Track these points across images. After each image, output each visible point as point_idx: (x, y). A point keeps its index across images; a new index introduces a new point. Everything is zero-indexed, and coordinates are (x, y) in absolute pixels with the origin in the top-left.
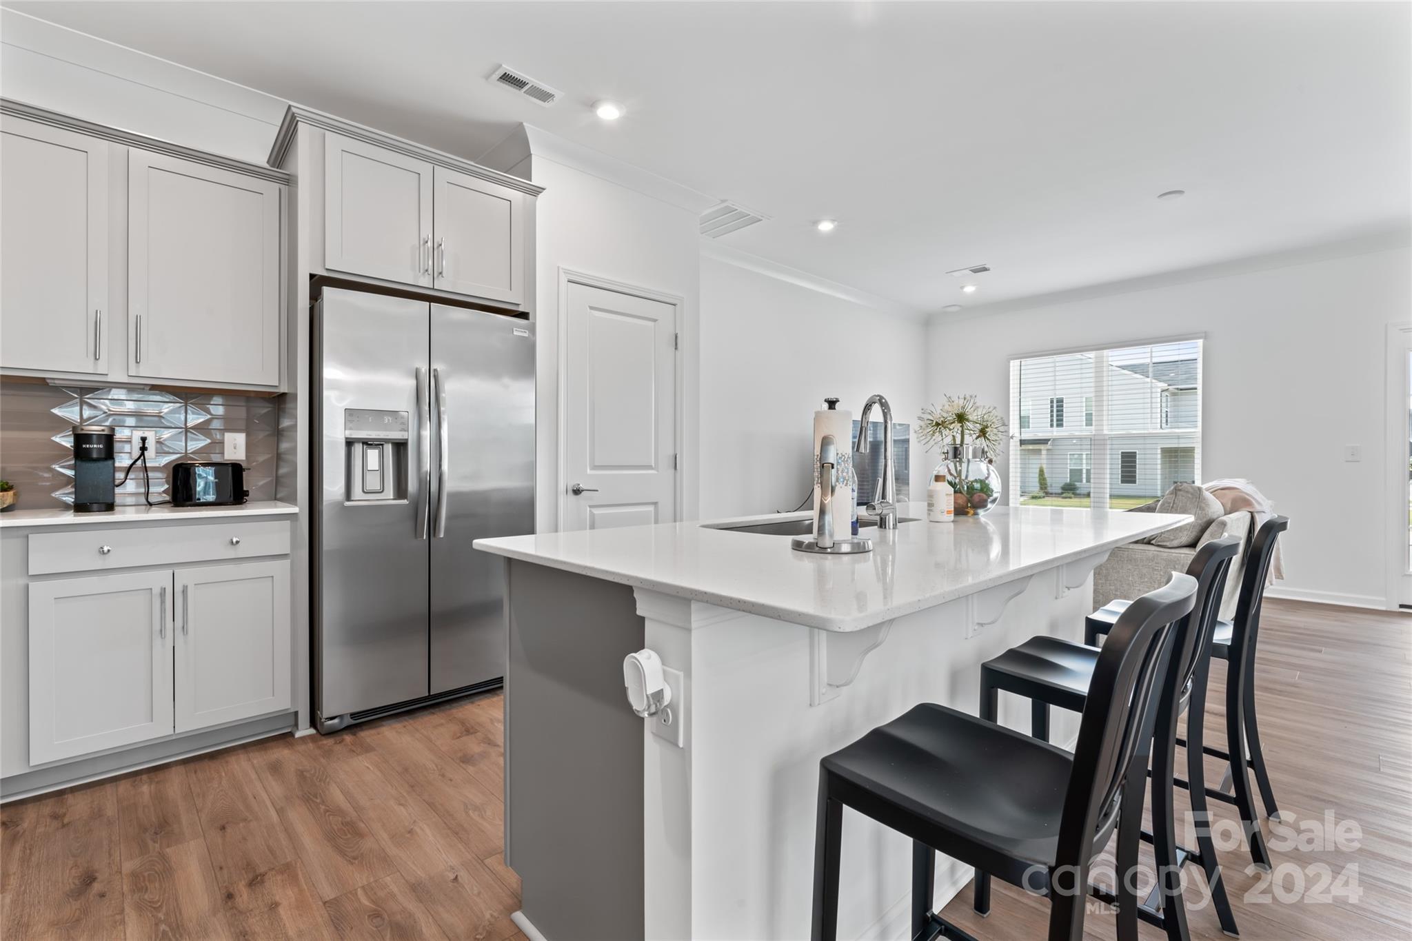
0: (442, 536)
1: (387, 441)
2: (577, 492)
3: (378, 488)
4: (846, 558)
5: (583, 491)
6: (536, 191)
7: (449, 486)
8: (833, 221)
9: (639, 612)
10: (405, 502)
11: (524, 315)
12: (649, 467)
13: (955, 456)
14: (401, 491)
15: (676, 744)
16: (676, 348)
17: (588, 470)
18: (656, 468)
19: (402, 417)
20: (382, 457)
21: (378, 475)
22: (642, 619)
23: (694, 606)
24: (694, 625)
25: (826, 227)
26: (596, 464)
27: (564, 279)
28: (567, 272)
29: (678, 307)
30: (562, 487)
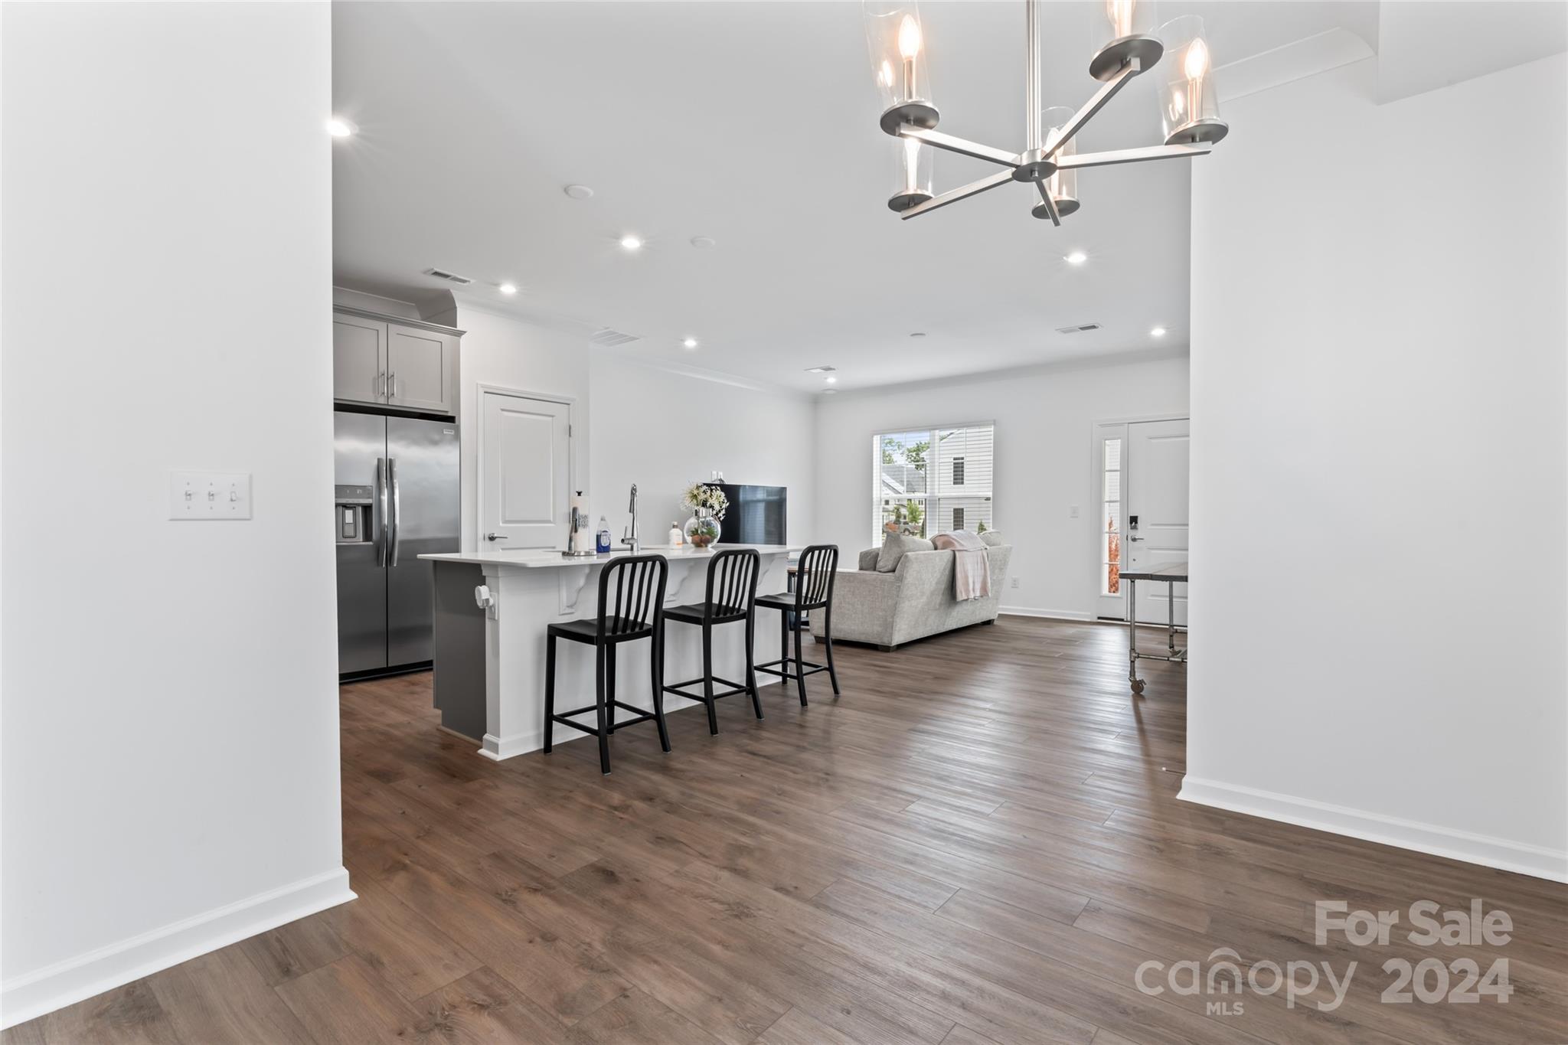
0: (395, 565)
1: (358, 505)
2: (492, 539)
3: (352, 534)
4: (582, 558)
5: (496, 538)
6: (460, 334)
7: (400, 536)
8: (696, 340)
9: (484, 574)
10: (371, 543)
11: (451, 419)
12: (549, 522)
13: (696, 515)
14: (367, 536)
15: (494, 619)
16: (570, 435)
17: (501, 524)
18: (554, 522)
19: (369, 490)
20: (355, 515)
21: (352, 527)
22: (485, 577)
23: (499, 569)
24: (500, 575)
25: (690, 343)
26: (507, 519)
27: (481, 391)
28: (483, 386)
29: (571, 406)
30: (481, 536)
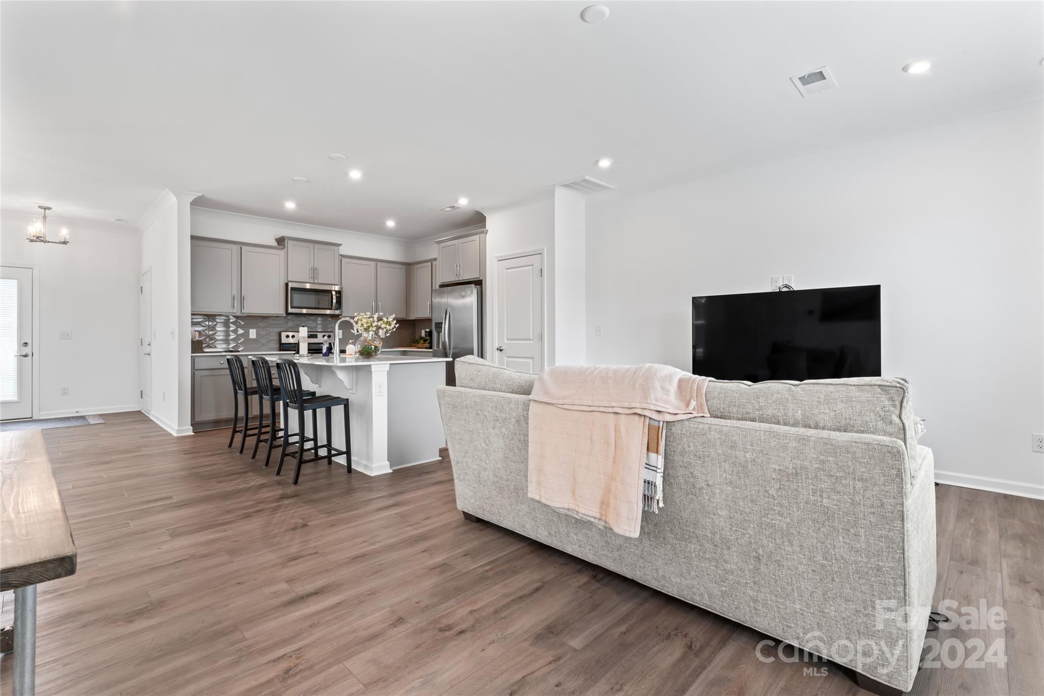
2: (500, 350)
6: (485, 232)
12: (530, 340)
16: (541, 276)
26: (508, 338)
27: (496, 261)
28: (497, 258)
29: (543, 255)
30: (496, 348)
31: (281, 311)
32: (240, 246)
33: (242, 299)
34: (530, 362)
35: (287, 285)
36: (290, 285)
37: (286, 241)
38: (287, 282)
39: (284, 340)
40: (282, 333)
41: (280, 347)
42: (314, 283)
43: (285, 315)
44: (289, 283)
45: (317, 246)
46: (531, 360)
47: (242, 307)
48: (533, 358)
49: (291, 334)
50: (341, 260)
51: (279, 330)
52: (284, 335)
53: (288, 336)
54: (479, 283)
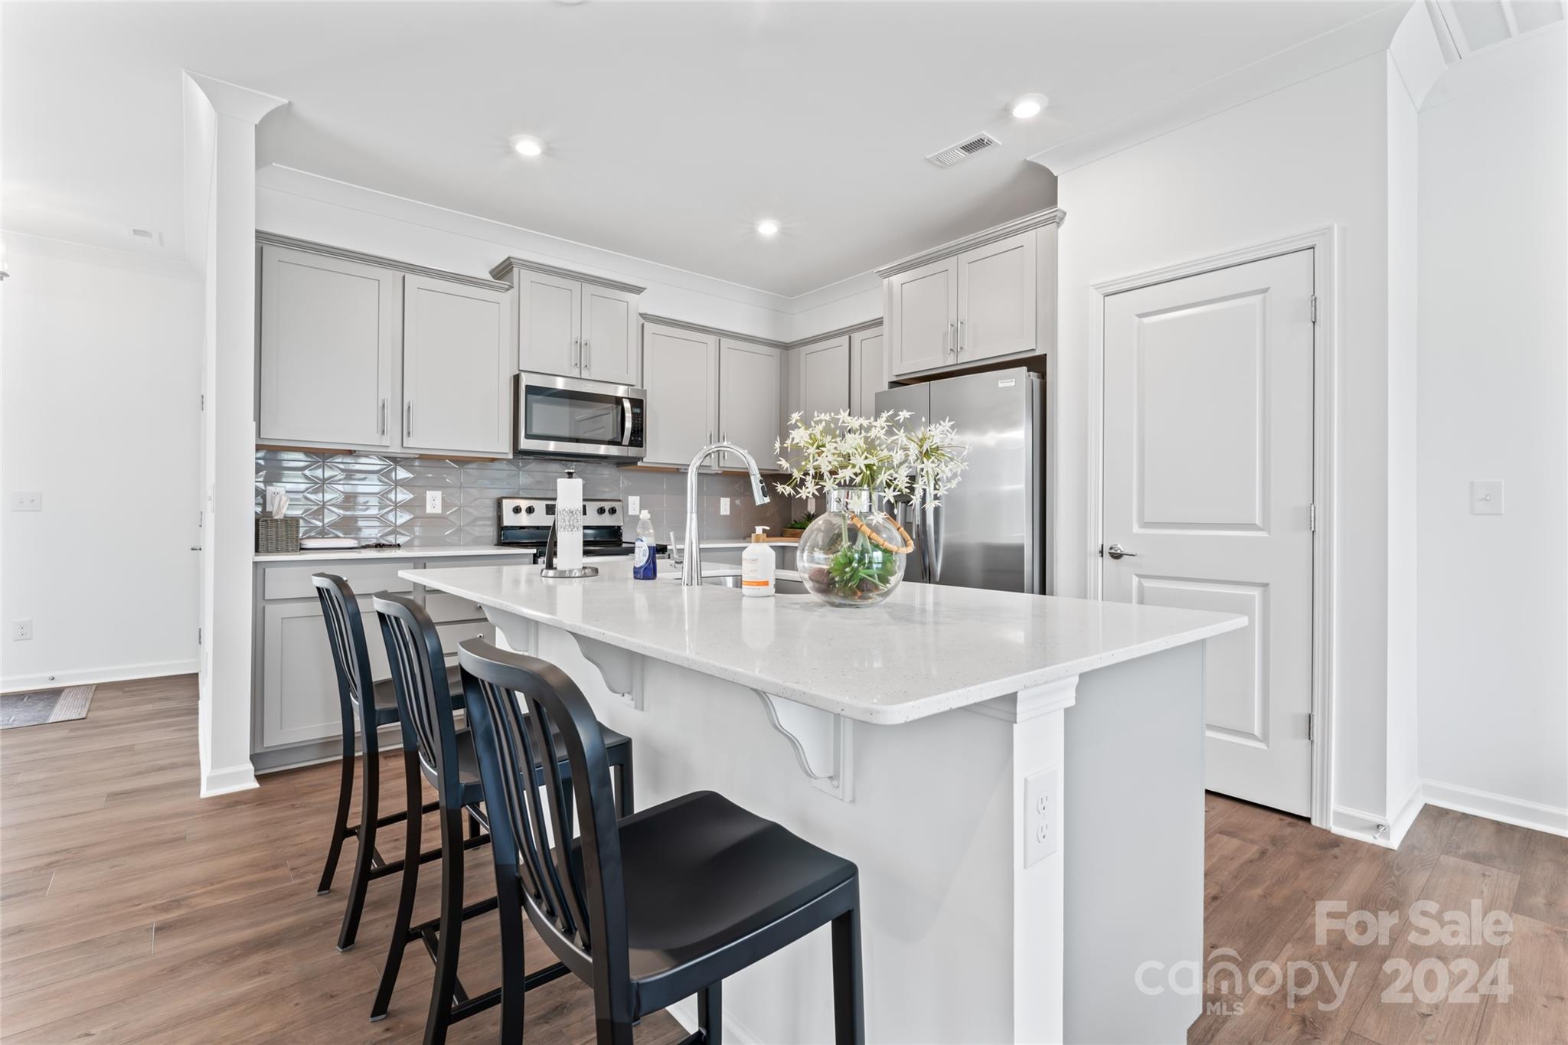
2: (1116, 555)
5: (1125, 555)
16: (1315, 322)
17: (1135, 527)
18: (1265, 528)
26: (1147, 520)
27: (1096, 296)
28: (1103, 286)
29: (1318, 251)
30: (1095, 547)
31: (502, 447)
32: (400, 274)
33: (405, 412)
34: (1254, 596)
35: (517, 379)
36: (526, 380)
37: (515, 270)
38: (517, 372)
39: (509, 519)
40: (504, 501)
41: (499, 536)
42: (581, 379)
43: (511, 456)
44: (523, 376)
45: (589, 289)
46: (1256, 593)
47: (405, 431)
48: (1265, 585)
49: (524, 504)
50: (643, 325)
51: (497, 494)
52: (508, 505)
53: (517, 510)
54: (1037, 364)
